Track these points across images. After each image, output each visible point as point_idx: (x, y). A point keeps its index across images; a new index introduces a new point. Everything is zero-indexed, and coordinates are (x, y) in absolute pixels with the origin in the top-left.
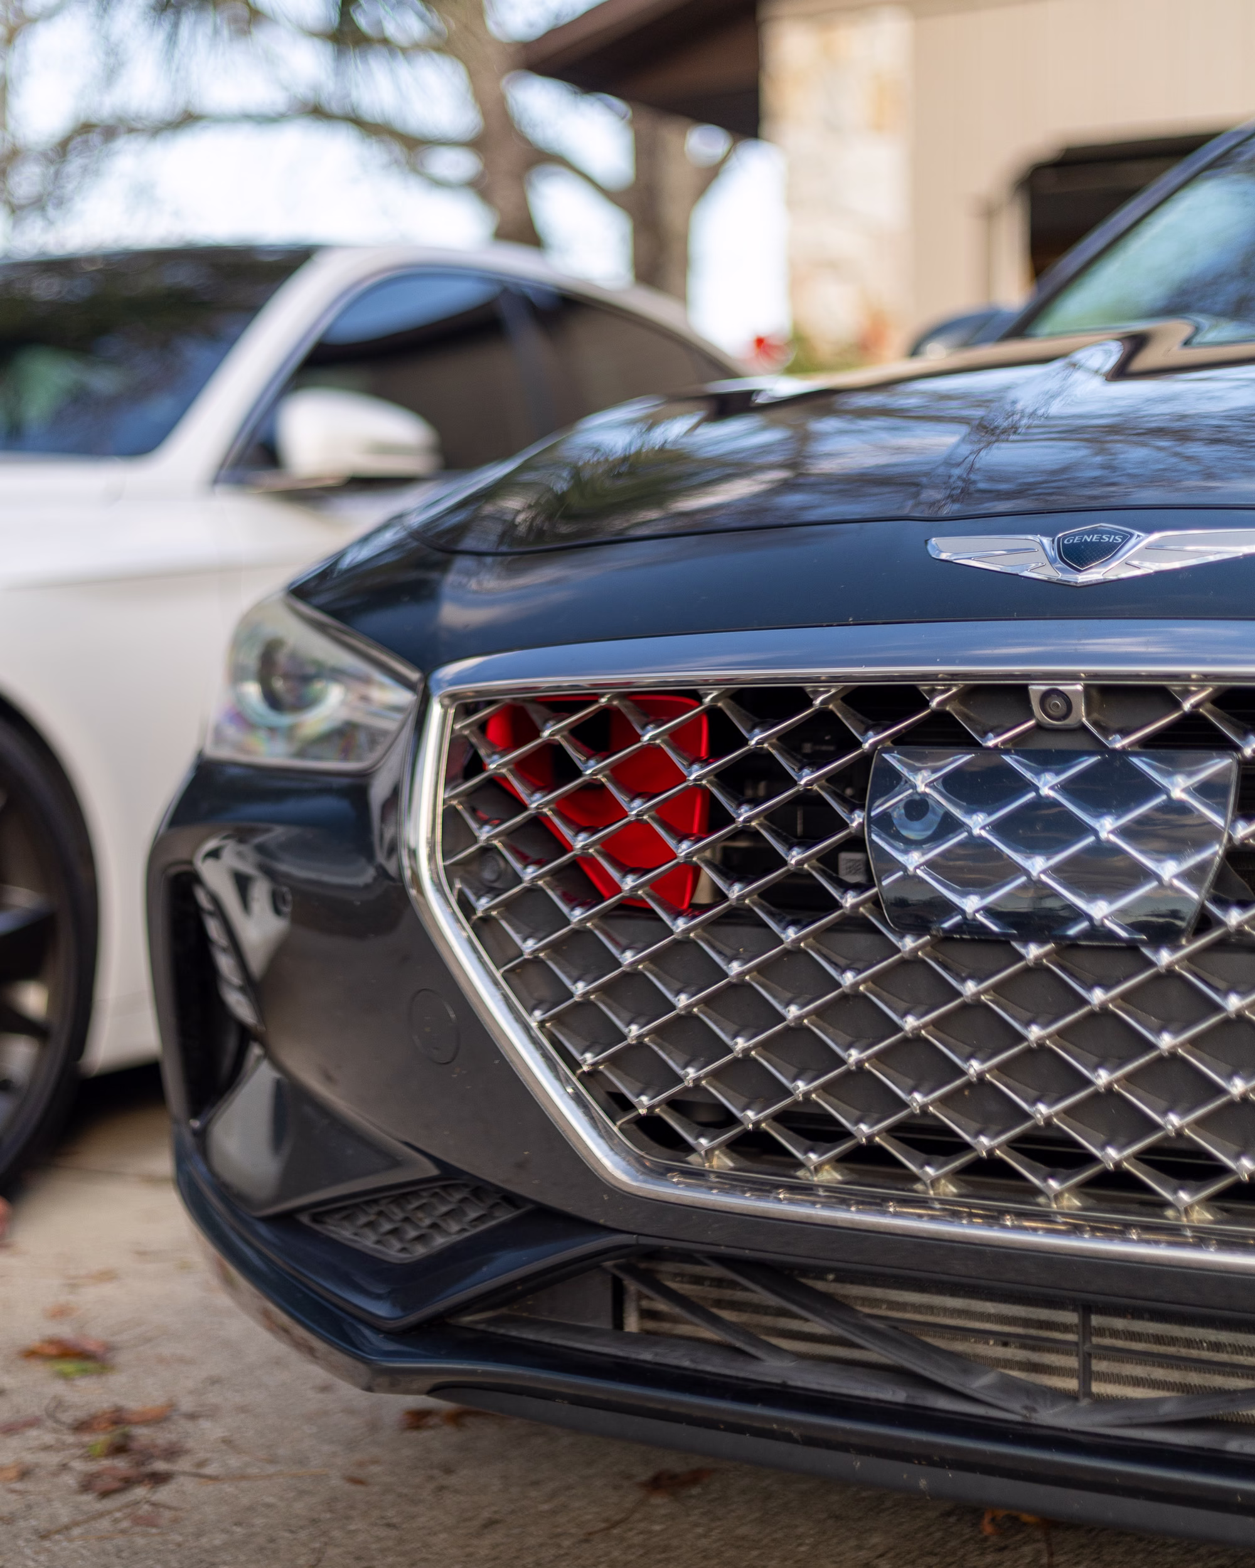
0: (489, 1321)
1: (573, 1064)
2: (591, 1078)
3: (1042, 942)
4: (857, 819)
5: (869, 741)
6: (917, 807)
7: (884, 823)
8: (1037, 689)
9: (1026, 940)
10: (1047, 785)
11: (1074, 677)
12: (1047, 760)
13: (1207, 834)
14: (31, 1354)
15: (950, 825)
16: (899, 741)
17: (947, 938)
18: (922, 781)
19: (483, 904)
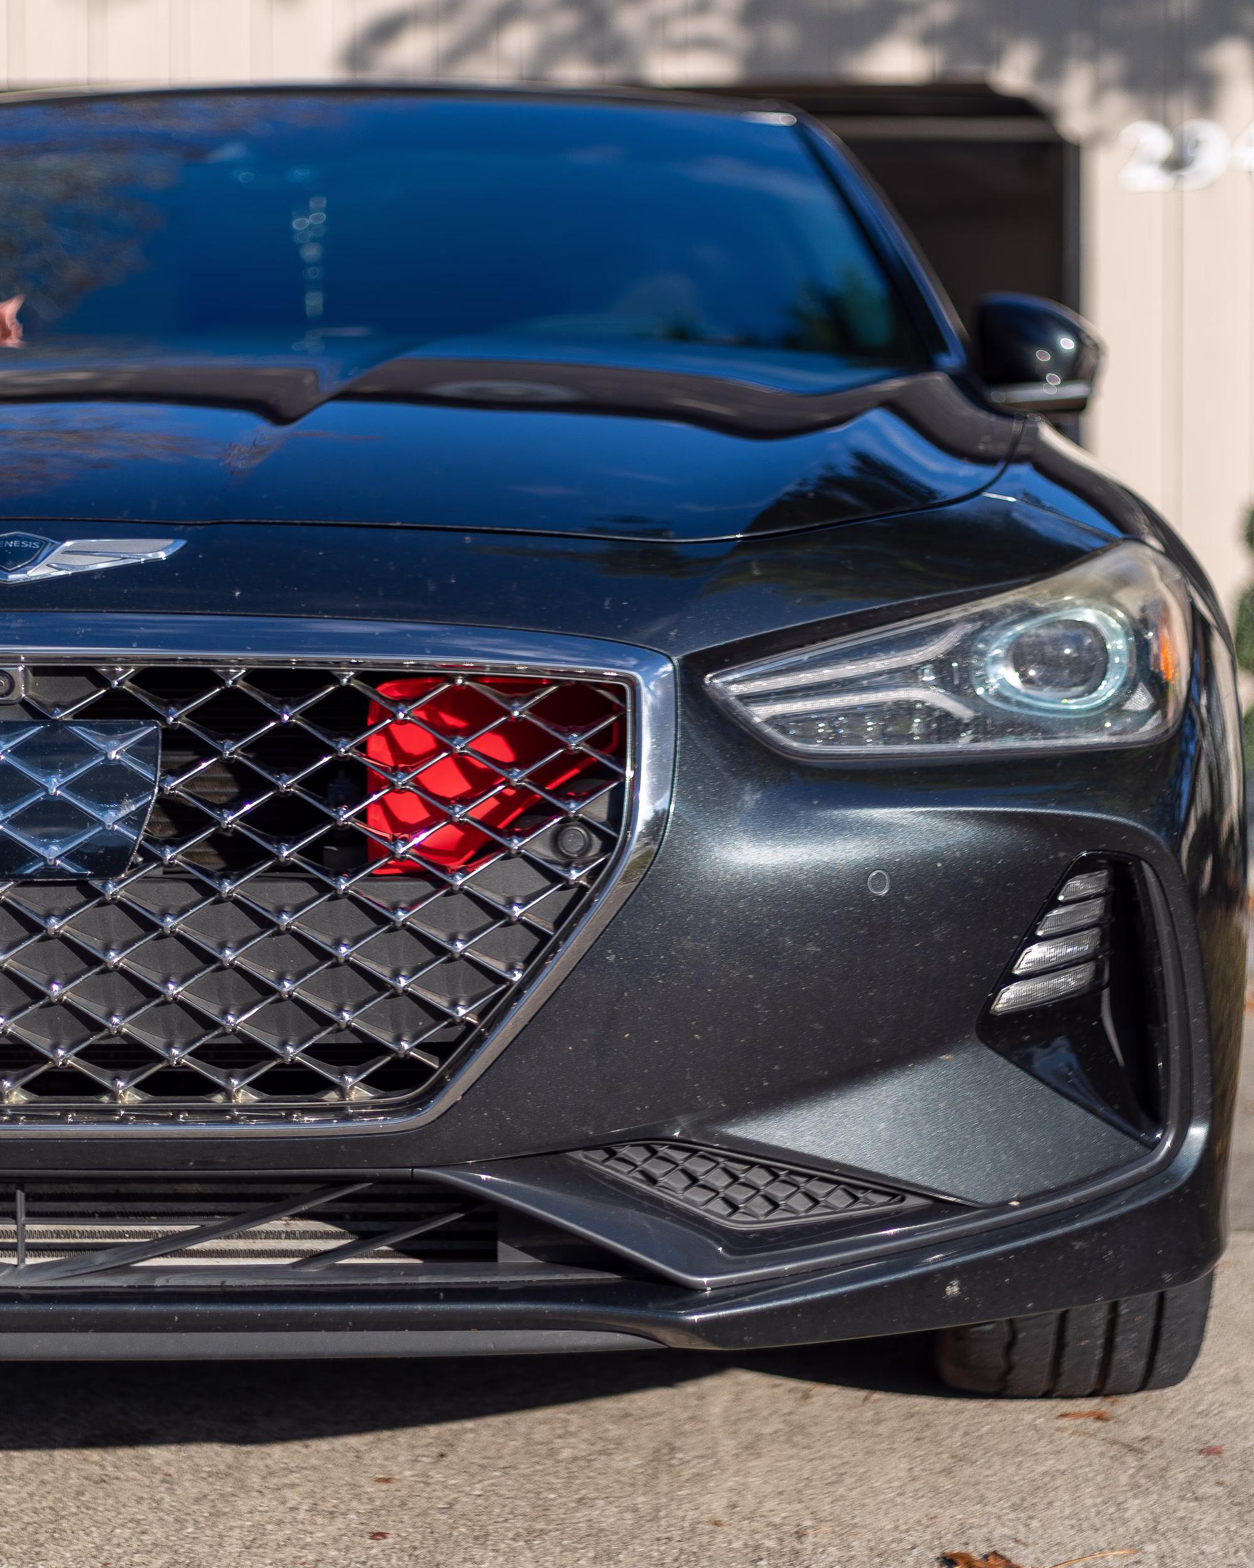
3: (4, 881)
11: (16, 660)
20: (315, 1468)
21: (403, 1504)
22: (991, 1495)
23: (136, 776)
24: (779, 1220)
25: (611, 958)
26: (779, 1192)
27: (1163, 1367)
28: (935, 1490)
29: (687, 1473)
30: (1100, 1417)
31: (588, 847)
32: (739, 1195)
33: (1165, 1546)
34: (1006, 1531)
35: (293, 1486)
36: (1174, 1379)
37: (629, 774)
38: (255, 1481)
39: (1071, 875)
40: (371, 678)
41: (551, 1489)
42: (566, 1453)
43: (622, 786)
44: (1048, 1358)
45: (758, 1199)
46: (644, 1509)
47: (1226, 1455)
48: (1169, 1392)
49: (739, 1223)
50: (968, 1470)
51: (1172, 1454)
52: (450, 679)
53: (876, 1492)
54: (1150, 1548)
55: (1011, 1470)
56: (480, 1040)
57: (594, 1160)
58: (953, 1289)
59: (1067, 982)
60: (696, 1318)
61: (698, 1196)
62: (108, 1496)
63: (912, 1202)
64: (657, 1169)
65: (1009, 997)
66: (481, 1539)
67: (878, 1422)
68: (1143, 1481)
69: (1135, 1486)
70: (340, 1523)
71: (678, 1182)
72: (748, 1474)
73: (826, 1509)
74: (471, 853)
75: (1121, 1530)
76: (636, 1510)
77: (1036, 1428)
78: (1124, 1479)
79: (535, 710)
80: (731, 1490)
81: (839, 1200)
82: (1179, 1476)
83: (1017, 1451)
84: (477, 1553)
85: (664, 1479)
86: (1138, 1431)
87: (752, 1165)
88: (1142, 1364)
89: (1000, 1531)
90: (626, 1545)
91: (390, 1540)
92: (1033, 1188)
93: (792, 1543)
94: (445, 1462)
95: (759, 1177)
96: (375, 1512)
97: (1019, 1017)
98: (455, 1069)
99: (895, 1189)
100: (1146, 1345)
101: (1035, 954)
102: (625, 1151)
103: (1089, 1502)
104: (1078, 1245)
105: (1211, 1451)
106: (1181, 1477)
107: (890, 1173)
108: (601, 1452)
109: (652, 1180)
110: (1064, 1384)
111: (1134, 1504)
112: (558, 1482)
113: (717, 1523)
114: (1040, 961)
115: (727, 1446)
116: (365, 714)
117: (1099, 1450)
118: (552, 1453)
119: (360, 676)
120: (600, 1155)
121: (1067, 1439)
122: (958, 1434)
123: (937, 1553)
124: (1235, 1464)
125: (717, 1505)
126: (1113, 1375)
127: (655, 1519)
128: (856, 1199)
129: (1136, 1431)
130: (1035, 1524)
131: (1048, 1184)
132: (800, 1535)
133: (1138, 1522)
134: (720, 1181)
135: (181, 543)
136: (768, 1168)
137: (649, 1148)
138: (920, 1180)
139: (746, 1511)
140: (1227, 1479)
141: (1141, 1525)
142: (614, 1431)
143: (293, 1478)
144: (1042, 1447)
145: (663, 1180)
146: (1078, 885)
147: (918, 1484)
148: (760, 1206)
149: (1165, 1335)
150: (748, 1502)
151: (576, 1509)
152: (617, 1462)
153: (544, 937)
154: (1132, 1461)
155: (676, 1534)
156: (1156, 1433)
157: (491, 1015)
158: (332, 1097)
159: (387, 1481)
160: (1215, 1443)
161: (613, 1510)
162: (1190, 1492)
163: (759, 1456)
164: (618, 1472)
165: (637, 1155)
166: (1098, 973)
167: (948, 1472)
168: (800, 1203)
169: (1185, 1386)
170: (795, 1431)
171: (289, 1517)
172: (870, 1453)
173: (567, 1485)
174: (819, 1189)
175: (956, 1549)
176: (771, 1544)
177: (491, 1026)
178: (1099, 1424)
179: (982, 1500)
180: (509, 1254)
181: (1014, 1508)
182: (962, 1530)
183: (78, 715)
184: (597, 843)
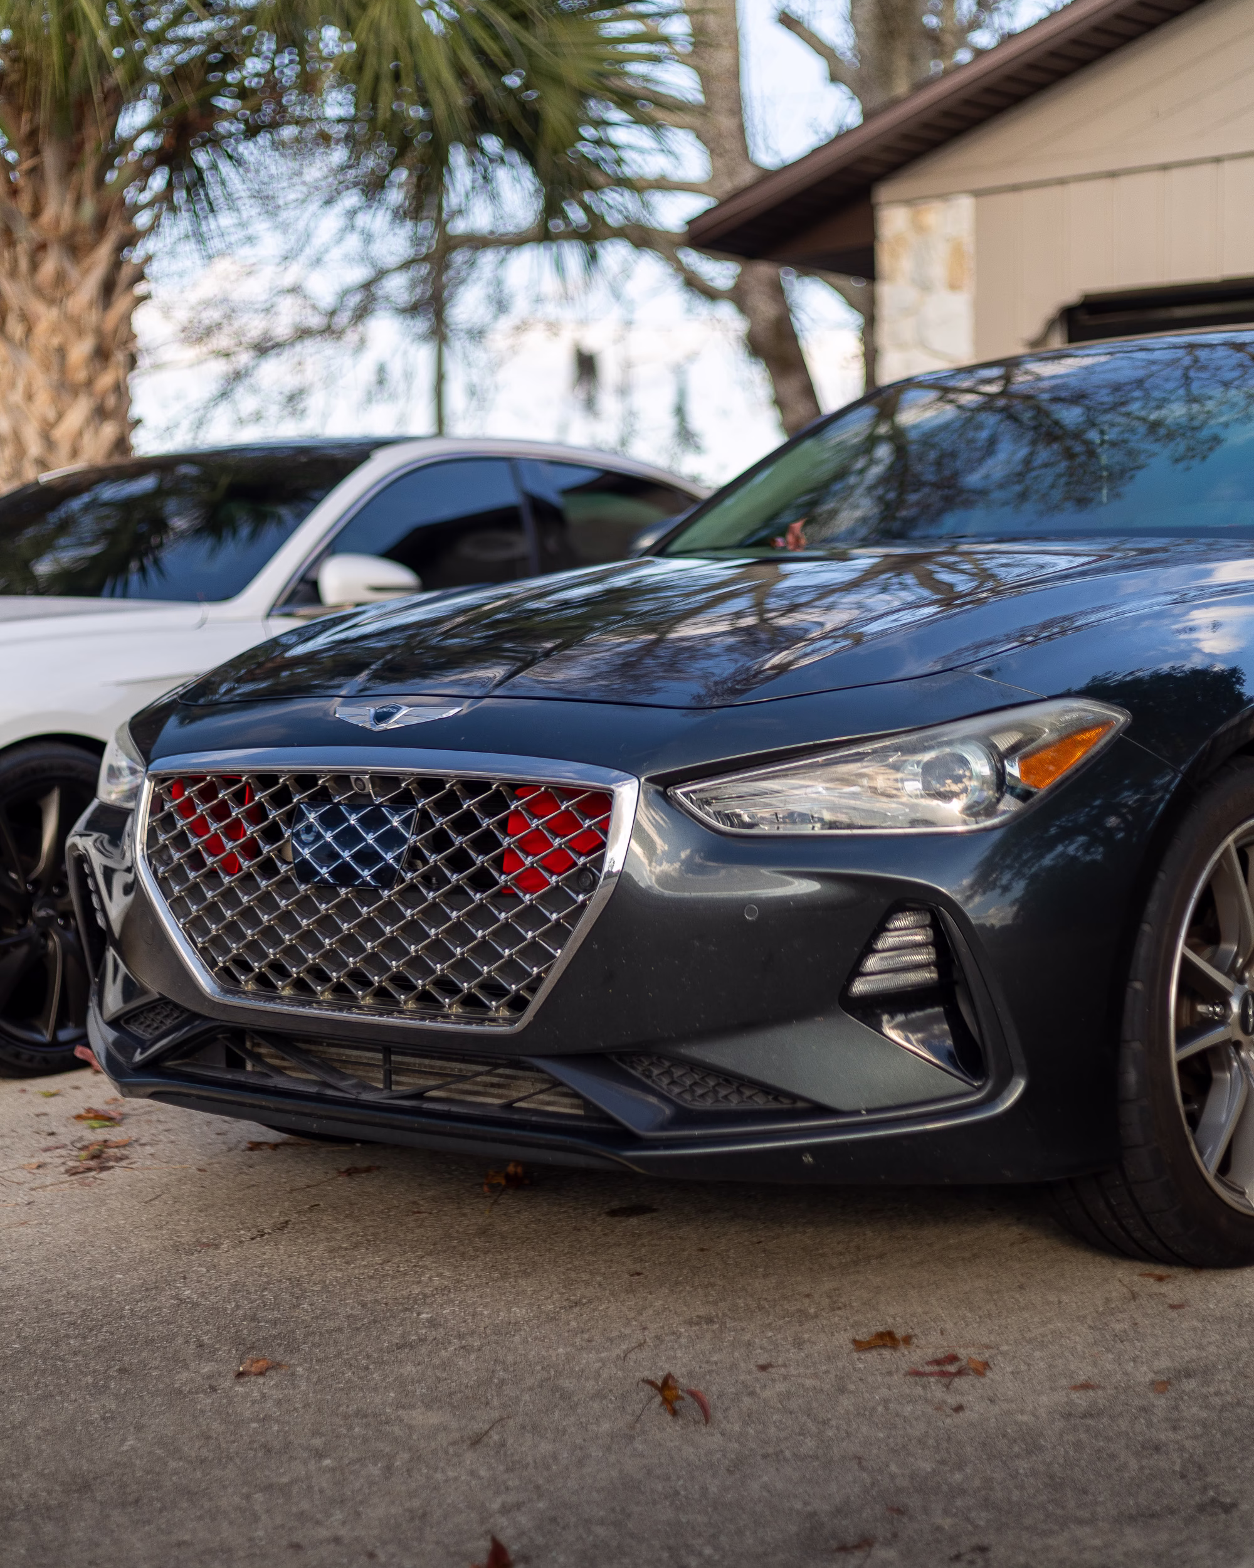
0: (179, 1065)
1: (195, 944)
5: (296, 799)
6: (309, 829)
8: (353, 777)
9: (341, 886)
10: (353, 819)
12: (354, 809)
13: (403, 841)
14: (79, 1117)
15: (319, 836)
16: (306, 800)
17: (315, 886)
18: (312, 817)
19: (161, 871)
23: (402, 835)
52: (541, 788)
71: (665, 1079)
92: (877, 1105)
131: (890, 1103)
135: (456, 711)
183: (387, 801)
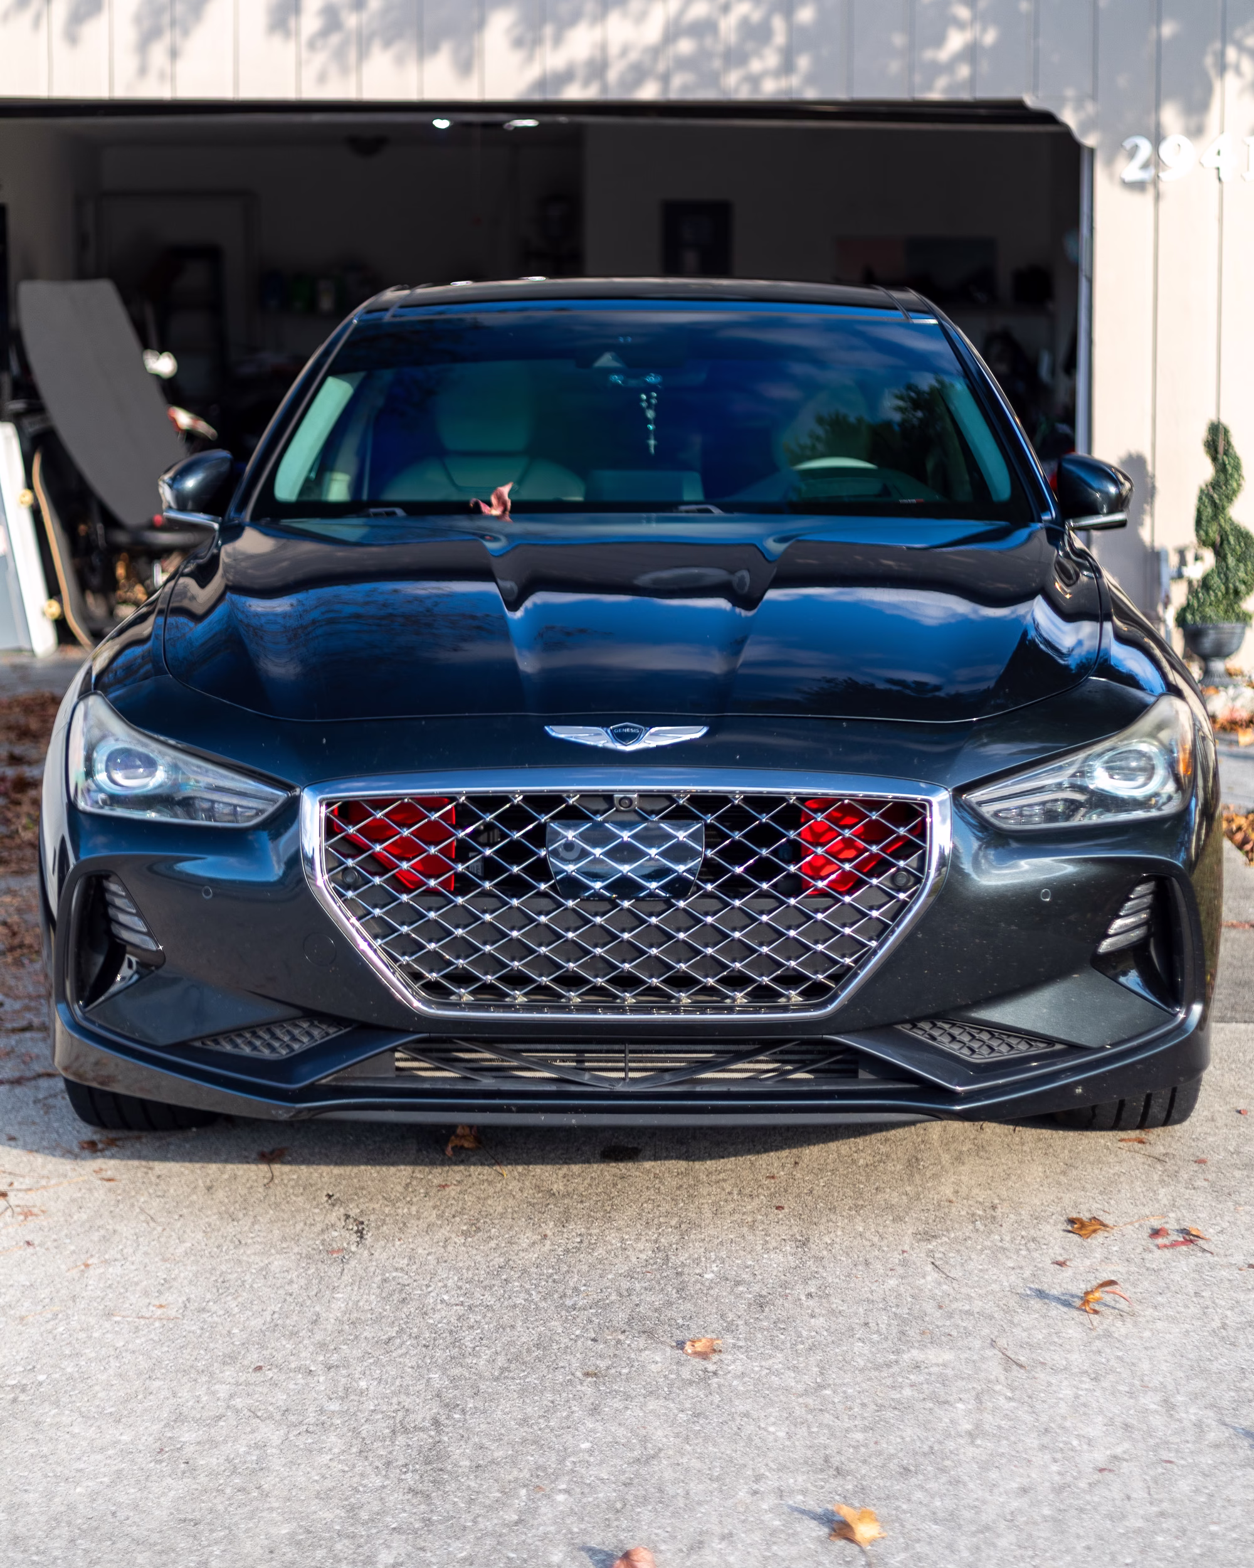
1: (397, 962)
2: (406, 968)
3: (630, 900)
4: (543, 853)
5: (544, 819)
6: (569, 846)
7: (555, 853)
8: (617, 796)
9: (622, 899)
10: (626, 835)
11: (633, 791)
12: (624, 825)
13: (694, 854)
15: (584, 854)
16: (553, 818)
17: (588, 899)
18: (570, 835)
19: (350, 894)
20: (732, 1170)
21: (786, 1191)
22: (1088, 1186)
23: (693, 848)
24: (995, 1057)
25: (920, 936)
26: (994, 1043)
27: (1175, 1115)
28: (1059, 1183)
29: (928, 1174)
30: (1141, 1142)
31: (908, 881)
32: (975, 1045)
33: (1179, 1214)
34: (1099, 1206)
35: (724, 1180)
36: (1180, 1120)
37: (928, 846)
38: (703, 1177)
39: (1138, 884)
40: (802, 799)
41: (860, 1182)
42: (861, 1162)
43: (924, 853)
44: (1115, 1112)
45: (985, 1047)
46: (912, 1194)
47: (1209, 1163)
48: (1177, 1127)
49: (976, 1059)
50: (1075, 1172)
51: (1179, 1163)
52: (842, 800)
53: (1028, 1184)
54: (1172, 1215)
55: (1097, 1172)
56: (856, 975)
57: (905, 1029)
58: (1079, 1091)
59: (1135, 935)
60: (958, 1108)
61: (956, 1046)
62: (630, 1186)
63: (1058, 1047)
64: (936, 1033)
65: (1105, 946)
66: (833, 1209)
67: (1023, 1144)
68: (1166, 1179)
69: (1162, 1181)
70: (756, 1201)
71: (946, 1039)
72: (960, 1174)
73: (1004, 1194)
74: (850, 885)
75: (1157, 1206)
76: (907, 1194)
77: (1108, 1148)
78: (1156, 1177)
79: (882, 816)
80: (953, 1183)
81: (1023, 1046)
82: (1184, 1175)
83: (1099, 1161)
84: (833, 1217)
85: (917, 1177)
86: (1162, 1150)
87: (982, 1030)
88: (1164, 1115)
89: (1095, 1206)
90: (907, 1213)
91: (786, 1210)
92: (1117, 1039)
93: (990, 1212)
94: (799, 1167)
95: (985, 1036)
96: (772, 1195)
97: (1109, 955)
98: (843, 988)
99: (1049, 1041)
100: (1167, 1106)
101: (1118, 924)
102: (922, 1025)
103: (1139, 1190)
104: (1139, 1067)
105: (1200, 1162)
106: (1186, 1176)
107: (1048, 1033)
108: (880, 1161)
109: (933, 1038)
110: (1122, 1123)
111: (1162, 1191)
112: (863, 1179)
113: (950, 1202)
114: (1121, 927)
115: (946, 1158)
116: (799, 817)
117: (1142, 1160)
118: (854, 1162)
119: (798, 799)
120: (908, 1026)
121: (1124, 1155)
122: (1066, 1151)
123: (1065, 1217)
124: (1213, 1169)
125: (948, 1191)
126: (1149, 1119)
127: (918, 1199)
128: (1031, 1046)
129: (1160, 1149)
130: (1112, 1202)
131: (1125, 1036)
132: (994, 1208)
133: (1165, 1201)
134: (966, 1038)
135: (705, 730)
136: (989, 1032)
137: (932, 1023)
138: (1062, 1037)
139: (964, 1195)
140: (1209, 1177)
141: (1167, 1203)
142: (883, 1149)
143: (722, 1176)
144: (1111, 1159)
145: (939, 1038)
146: (1140, 889)
147: (1050, 1180)
148: (985, 1051)
149: (1177, 1100)
150: (964, 1190)
151: (876, 1194)
152: (890, 1166)
153: (887, 926)
154: (1159, 1166)
155: (931, 1207)
156: (1171, 1151)
157: (861, 962)
158: (782, 1000)
159: (773, 1177)
160: (1203, 1156)
161: (895, 1194)
162: (1191, 1185)
163: (963, 1164)
164: (892, 1173)
165: (926, 1026)
166: (1149, 930)
167: (1064, 1173)
168: (1004, 1048)
169: (1186, 1123)
170: (980, 1149)
171: (730, 1198)
172: (1021, 1162)
173: (868, 1180)
174: (1013, 1041)
175: (1074, 1215)
176: (980, 1212)
177: (862, 967)
178: (1140, 1145)
179: (1084, 1189)
180: (863, 1075)
181: (1101, 1193)
182: (1076, 1205)
183: (662, 818)
184: (912, 880)
